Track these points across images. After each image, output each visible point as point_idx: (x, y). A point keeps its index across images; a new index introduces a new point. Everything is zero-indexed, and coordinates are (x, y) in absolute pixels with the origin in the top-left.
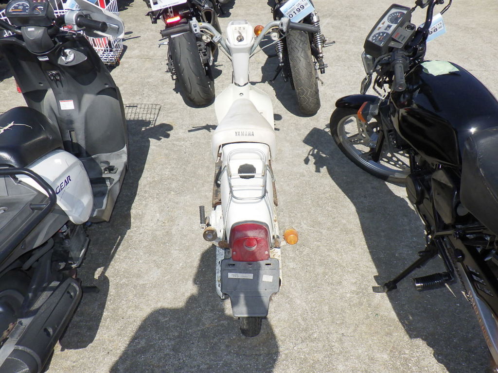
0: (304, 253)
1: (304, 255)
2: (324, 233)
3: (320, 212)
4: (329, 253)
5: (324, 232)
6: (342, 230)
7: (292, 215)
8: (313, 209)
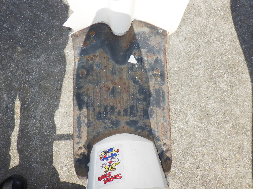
0: (187, 166)
1: (186, 169)
2: (212, 131)
3: (212, 93)
4: (213, 166)
5: (212, 129)
6: (232, 127)
7: (178, 99)
8: (204, 86)
